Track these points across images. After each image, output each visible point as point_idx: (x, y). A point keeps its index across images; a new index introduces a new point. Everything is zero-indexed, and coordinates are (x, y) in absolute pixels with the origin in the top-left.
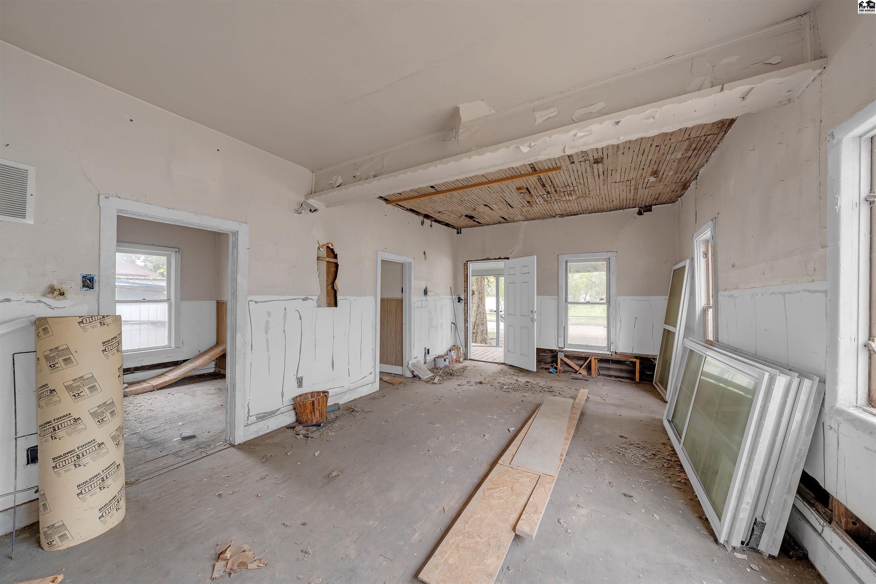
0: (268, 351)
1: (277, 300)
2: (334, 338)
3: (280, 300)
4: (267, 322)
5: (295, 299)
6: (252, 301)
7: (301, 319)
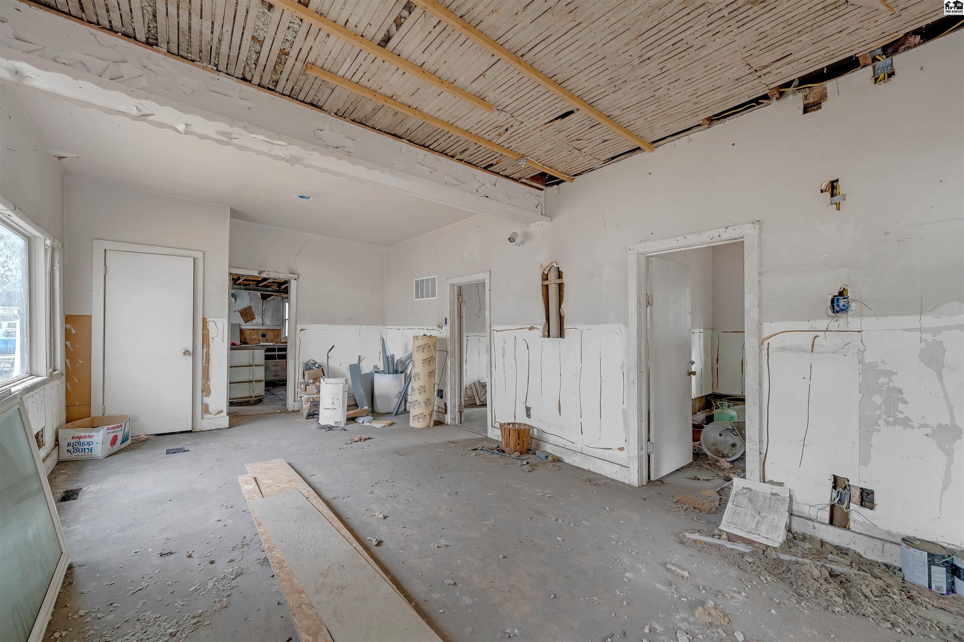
0: (505, 373)
1: (509, 330)
2: (561, 374)
3: (511, 330)
4: (504, 348)
5: (522, 329)
6: (495, 330)
7: (528, 348)
